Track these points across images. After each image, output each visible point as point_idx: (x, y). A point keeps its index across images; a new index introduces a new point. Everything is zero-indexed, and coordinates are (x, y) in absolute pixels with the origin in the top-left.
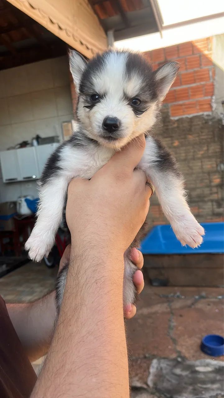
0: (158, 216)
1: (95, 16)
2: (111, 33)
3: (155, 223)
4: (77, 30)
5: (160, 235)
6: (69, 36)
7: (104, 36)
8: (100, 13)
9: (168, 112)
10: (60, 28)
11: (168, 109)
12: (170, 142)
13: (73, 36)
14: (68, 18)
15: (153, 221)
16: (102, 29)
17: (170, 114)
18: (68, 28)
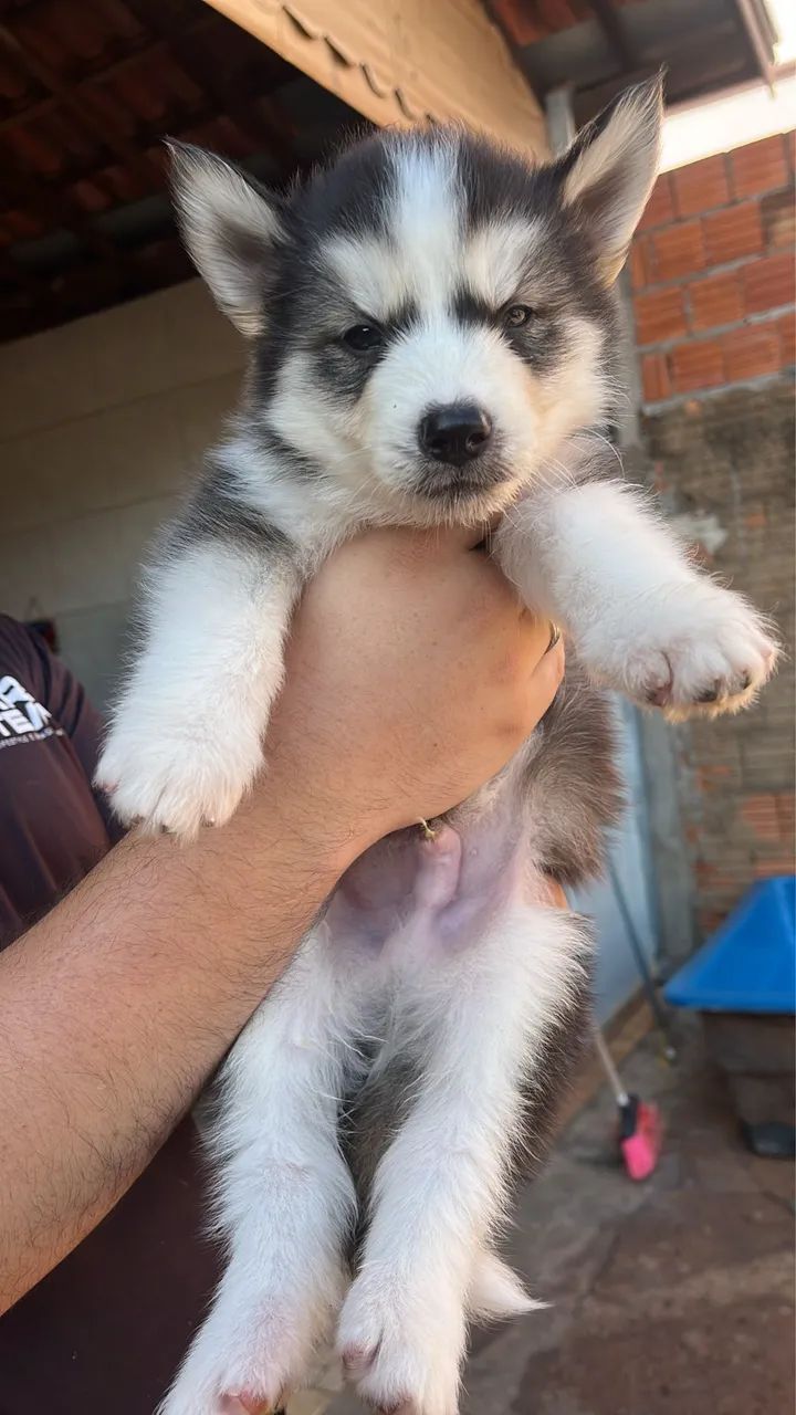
0: (773, 836)
1: (493, 30)
2: (560, 100)
3: (764, 868)
4: (414, 76)
6: (379, 95)
7: (534, 110)
8: (511, 18)
10: (339, 58)
13: (397, 95)
14: (370, 24)
16: (521, 81)
18: (372, 63)
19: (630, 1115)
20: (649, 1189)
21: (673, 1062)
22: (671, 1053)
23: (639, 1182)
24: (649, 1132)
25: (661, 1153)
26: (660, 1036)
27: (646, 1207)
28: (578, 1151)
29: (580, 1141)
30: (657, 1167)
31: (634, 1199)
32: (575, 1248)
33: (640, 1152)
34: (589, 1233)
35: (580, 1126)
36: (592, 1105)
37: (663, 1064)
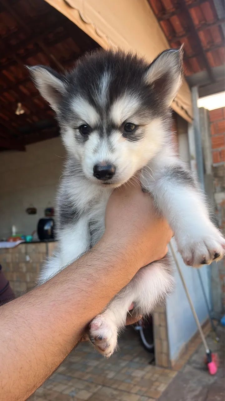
2: (195, 89)
19: (209, 356)
20: (215, 378)
21: (218, 342)
22: (217, 339)
23: (213, 375)
24: (215, 361)
25: (218, 367)
26: (214, 334)
27: (215, 383)
28: (194, 365)
29: (194, 362)
30: (218, 372)
31: (212, 380)
32: (197, 393)
33: (213, 366)
34: (200, 388)
35: (194, 358)
36: (197, 352)
37: (216, 342)
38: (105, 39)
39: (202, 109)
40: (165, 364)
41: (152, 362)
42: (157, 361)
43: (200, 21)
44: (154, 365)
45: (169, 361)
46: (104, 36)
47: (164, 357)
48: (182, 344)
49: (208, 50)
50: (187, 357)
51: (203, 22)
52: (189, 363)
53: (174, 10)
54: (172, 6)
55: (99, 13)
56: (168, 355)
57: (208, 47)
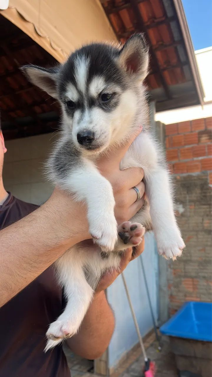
0: (191, 290)
2: (153, 104)
3: (188, 299)
5: (193, 313)
9: (207, 179)
11: (207, 176)
12: (208, 210)
15: (185, 296)
17: (209, 181)
19: (148, 364)
21: (160, 351)
22: (160, 348)
24: (152, 370)
26: (157, 343)
28: (132, 373)
29: (133, 370)
33: (150, 375)
35: (133, 367)
36: (137, 361)
37: (157, 351)
38: (61, 52)
39: (158, 123)
40: (103, 372)
41: (91, 370)
42: (95, 369)
43: (157, 42)
44: (93, 373)
45: (107, 369)
46: (59, 50)
47: (103, 365)
48: (123, 353)
49: (164, 69)
50: (127, 365)
51: (160, 43)
52: (128, 371)
53: (133, 29)
54: (131, 26)
55: (55, 27)
56: (107, 362)
57: (165, 66)
